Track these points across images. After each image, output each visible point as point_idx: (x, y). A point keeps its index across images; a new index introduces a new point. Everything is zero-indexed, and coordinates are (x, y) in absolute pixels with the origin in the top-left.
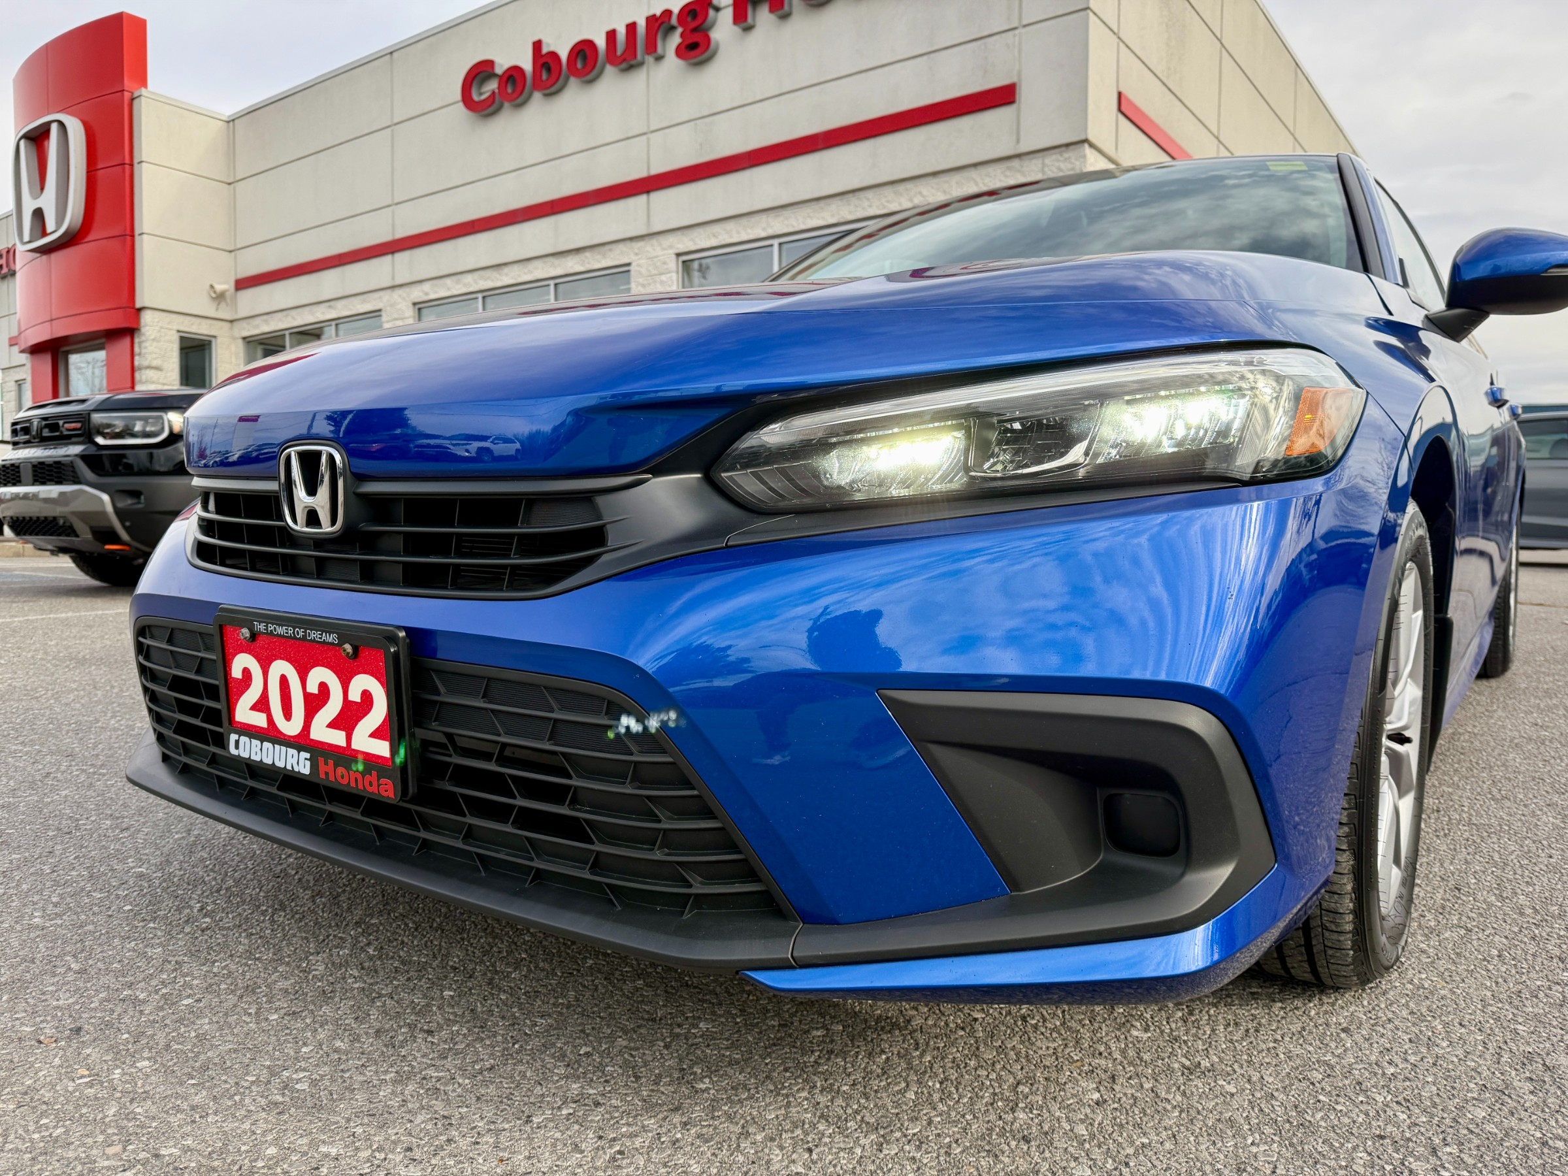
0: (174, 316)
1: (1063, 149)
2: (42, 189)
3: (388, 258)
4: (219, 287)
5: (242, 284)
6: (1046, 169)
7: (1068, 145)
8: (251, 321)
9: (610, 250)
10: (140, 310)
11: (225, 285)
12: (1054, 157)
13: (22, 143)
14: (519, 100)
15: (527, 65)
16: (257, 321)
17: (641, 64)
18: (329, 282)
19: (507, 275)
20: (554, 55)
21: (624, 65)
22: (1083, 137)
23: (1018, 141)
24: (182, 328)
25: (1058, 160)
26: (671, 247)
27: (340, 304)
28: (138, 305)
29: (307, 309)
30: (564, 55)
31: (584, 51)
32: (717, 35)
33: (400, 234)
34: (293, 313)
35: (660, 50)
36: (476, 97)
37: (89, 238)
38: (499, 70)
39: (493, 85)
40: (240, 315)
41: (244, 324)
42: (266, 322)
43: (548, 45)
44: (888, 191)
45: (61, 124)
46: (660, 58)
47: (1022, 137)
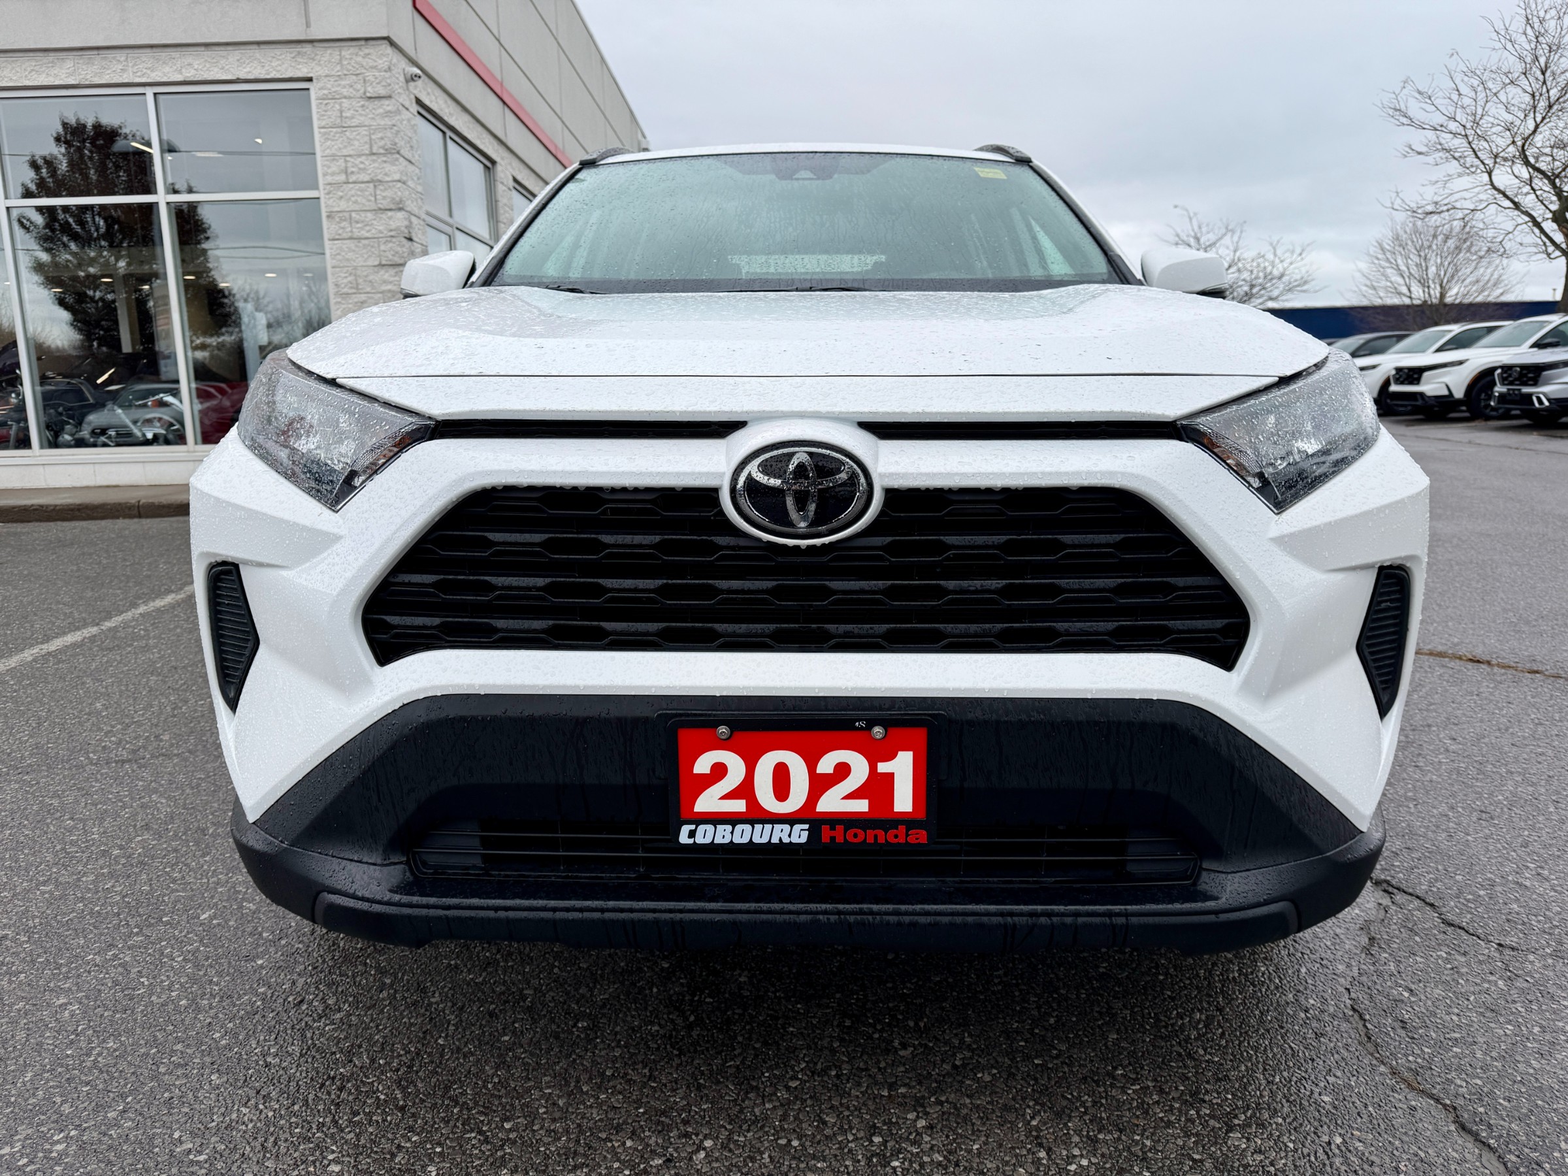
1: (363, 43)
6: (345, 63)
7: (367, 39)
12: (352, 50)
22: (385, 35)
23: (308, 25)
25: (357, 55)
44: (146, 56)
47: (312, 18)
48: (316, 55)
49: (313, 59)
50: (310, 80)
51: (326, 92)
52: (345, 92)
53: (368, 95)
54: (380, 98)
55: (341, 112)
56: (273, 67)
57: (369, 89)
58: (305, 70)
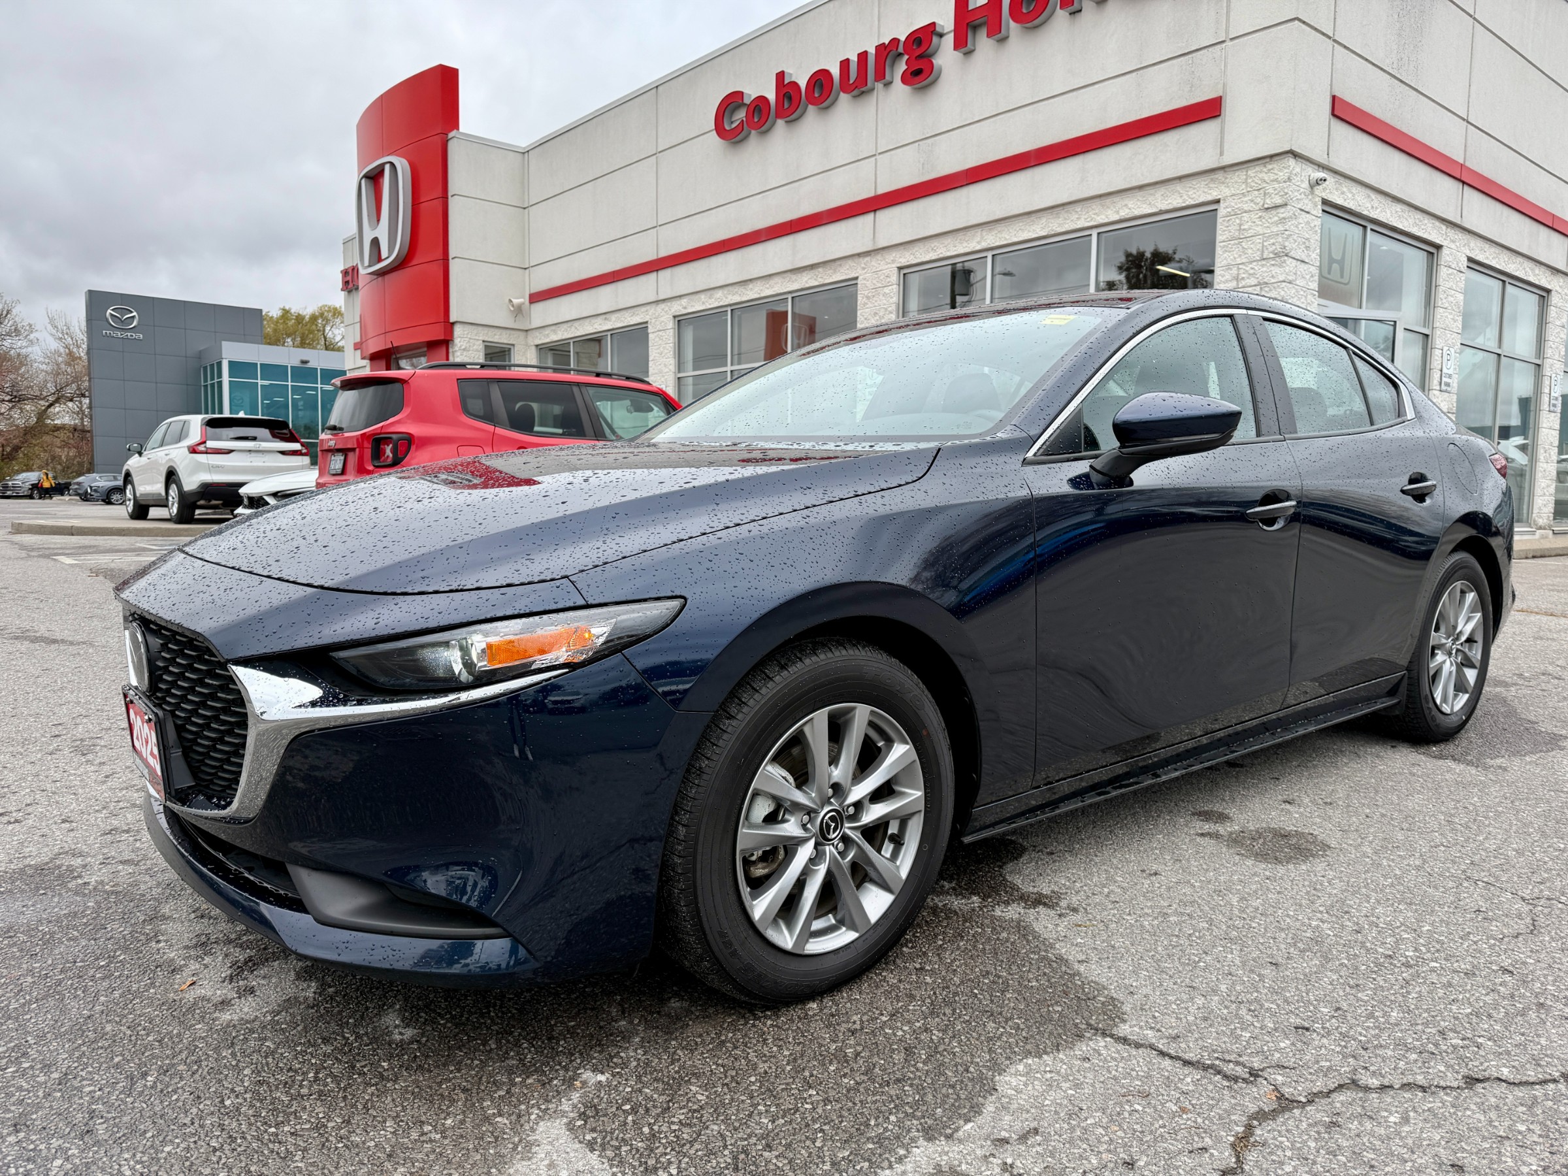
0: (480, 328)
1: (1268, 160)
2: (378, 220)
3: (653, 276)
4: (516, 301)
5: (536, 298)
6: (1250, 180)
7: (1272, 157)
8: (541, 330)
9: (840, 265)
10: (453, 324)
11: (521, 300)
12: (1258, 169)
13: (363, 181)
14: (763, 128)
15: (771, 96)
16: (547, 331)
17: (873, 89)
18: (605, 297)
19: (751, 289)
20: (794, 85)
21: (856, 92)
22: (1287, 149)
23: (1222, 154)
24: (486, 339)
25: (1261, 172)
26: (893, 261)
27: (613, 317)
28: (452, 320)
29: (588, 320)
30: (803, 84)
31: (821, 79)
32: (938, 61)
33: (663, 253)
34: (576, 324)
35: (888, 77)
36: (727, 128)
37: (414, 262)
38: (747, 101)
39: (741, 115)
40: (534, 326)
41: (537, 333)
42: (555, 332)
43: (791, 75)
44: (1096, 206)
45: (392, 164)
46: (888, 84)
47: (1226, 147)
48: (1226, 178)
49: (1223, 183)
50: (1218, 201)
51: (1229, 210)
52: (1246, 207)
53: (1266, 206)
54: (1276, 207)
55: (1240, 225)
56: (1188, 196)
57: (1268, 201)
58: (1215, 194)
